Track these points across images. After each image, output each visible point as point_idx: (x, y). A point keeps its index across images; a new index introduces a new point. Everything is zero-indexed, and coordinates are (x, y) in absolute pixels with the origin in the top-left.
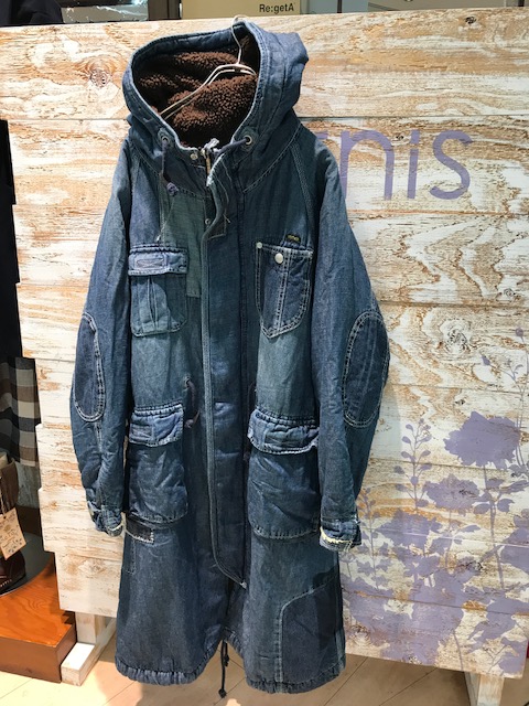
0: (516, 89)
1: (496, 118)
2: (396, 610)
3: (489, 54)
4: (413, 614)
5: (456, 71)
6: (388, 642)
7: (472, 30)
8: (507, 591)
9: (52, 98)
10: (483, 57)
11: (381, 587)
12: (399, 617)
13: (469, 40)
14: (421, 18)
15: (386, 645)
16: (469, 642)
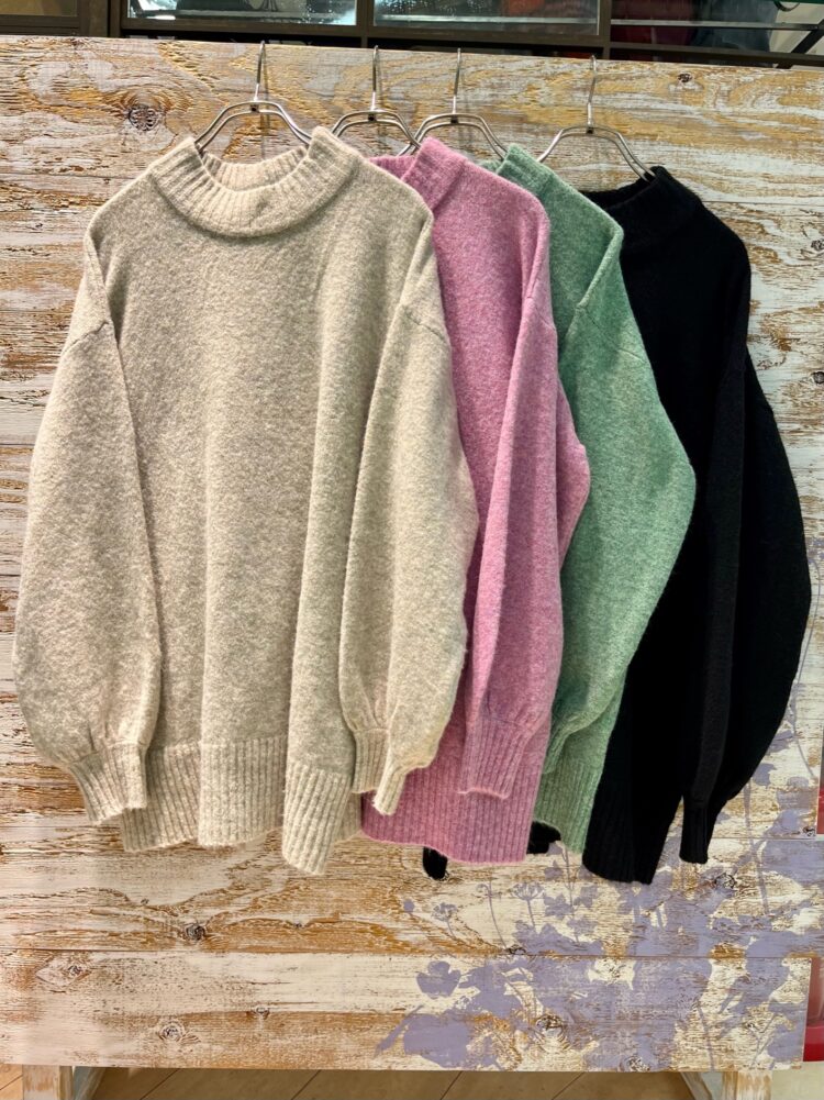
0: (746, 170)
1: (723, 206)
2: (607, 977)
3: (709, 122)
4: (634, 982)
5: (670, 141)
6: (596, 1038)
7: (687, 90)
8: (773, 918)
9: (59, 142)
10: (704, 127)
11: (582, 938)
12: (612, 989)
13: (684, 103)
14: (621, 70)
15: (594, 1044)
16: (721, 1018)
